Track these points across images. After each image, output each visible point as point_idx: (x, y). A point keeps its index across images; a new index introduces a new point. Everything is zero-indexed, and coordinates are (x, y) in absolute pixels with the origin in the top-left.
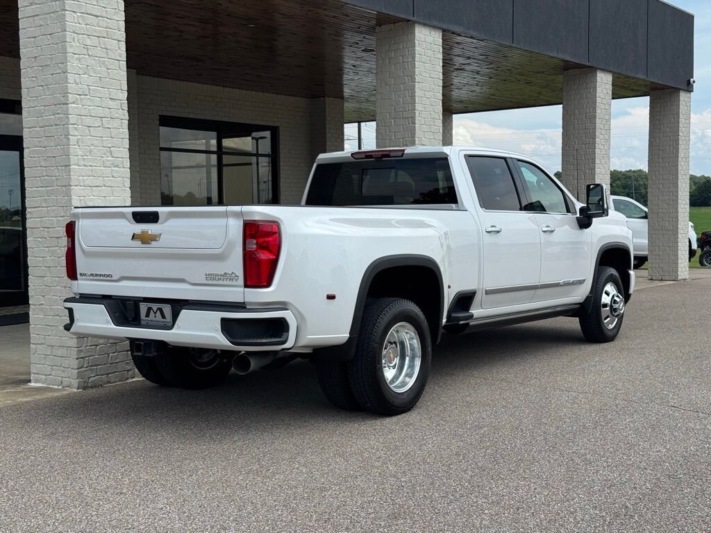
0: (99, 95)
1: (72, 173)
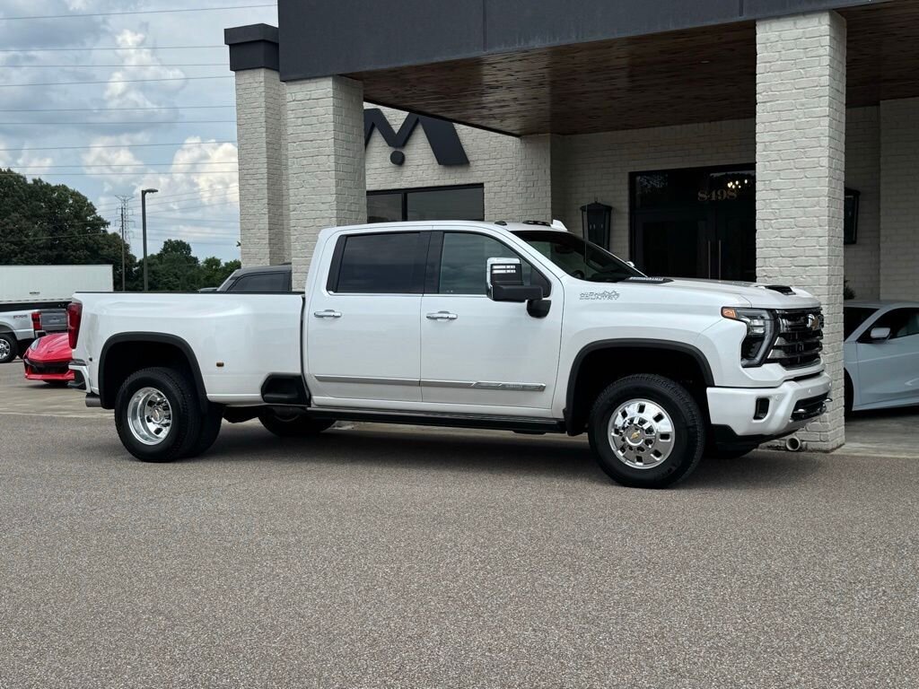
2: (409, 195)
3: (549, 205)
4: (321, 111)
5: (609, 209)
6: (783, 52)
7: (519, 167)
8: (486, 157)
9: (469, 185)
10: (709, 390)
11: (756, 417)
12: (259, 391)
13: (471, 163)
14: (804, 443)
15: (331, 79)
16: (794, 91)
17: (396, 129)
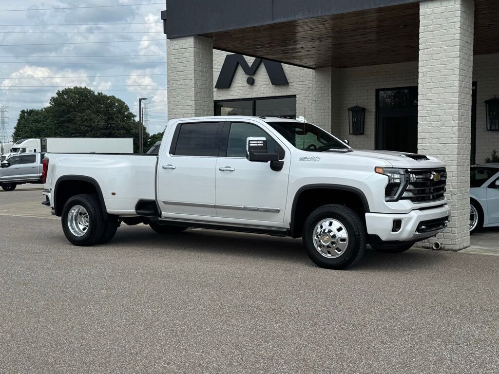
2: (257, 101)
3: (330, 107)
4: (187, 55)
5: (364, 110)
6: (435, 20)
7: (314, 86)
8: (298, 80)
9: (288, 96)
10: (367, 214)
11: (393, 230)
12: (135, 209)
13: (290, 84)
14: (443, 245)
15: (193, 37)
16: (440, 42)
17: (250, 65)
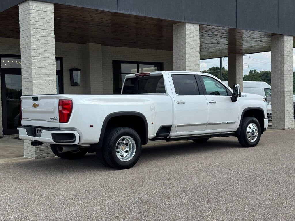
0: (44, 57)
1: (33, 84)
6: (191, 33)
10: (264, 119)
16: (193, 44)
